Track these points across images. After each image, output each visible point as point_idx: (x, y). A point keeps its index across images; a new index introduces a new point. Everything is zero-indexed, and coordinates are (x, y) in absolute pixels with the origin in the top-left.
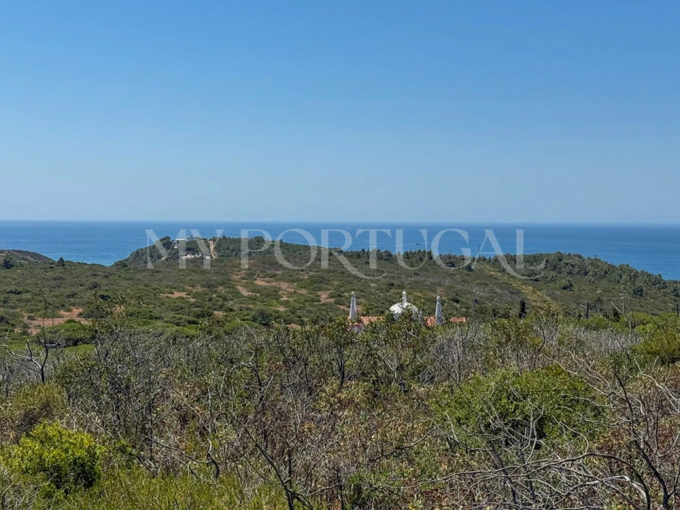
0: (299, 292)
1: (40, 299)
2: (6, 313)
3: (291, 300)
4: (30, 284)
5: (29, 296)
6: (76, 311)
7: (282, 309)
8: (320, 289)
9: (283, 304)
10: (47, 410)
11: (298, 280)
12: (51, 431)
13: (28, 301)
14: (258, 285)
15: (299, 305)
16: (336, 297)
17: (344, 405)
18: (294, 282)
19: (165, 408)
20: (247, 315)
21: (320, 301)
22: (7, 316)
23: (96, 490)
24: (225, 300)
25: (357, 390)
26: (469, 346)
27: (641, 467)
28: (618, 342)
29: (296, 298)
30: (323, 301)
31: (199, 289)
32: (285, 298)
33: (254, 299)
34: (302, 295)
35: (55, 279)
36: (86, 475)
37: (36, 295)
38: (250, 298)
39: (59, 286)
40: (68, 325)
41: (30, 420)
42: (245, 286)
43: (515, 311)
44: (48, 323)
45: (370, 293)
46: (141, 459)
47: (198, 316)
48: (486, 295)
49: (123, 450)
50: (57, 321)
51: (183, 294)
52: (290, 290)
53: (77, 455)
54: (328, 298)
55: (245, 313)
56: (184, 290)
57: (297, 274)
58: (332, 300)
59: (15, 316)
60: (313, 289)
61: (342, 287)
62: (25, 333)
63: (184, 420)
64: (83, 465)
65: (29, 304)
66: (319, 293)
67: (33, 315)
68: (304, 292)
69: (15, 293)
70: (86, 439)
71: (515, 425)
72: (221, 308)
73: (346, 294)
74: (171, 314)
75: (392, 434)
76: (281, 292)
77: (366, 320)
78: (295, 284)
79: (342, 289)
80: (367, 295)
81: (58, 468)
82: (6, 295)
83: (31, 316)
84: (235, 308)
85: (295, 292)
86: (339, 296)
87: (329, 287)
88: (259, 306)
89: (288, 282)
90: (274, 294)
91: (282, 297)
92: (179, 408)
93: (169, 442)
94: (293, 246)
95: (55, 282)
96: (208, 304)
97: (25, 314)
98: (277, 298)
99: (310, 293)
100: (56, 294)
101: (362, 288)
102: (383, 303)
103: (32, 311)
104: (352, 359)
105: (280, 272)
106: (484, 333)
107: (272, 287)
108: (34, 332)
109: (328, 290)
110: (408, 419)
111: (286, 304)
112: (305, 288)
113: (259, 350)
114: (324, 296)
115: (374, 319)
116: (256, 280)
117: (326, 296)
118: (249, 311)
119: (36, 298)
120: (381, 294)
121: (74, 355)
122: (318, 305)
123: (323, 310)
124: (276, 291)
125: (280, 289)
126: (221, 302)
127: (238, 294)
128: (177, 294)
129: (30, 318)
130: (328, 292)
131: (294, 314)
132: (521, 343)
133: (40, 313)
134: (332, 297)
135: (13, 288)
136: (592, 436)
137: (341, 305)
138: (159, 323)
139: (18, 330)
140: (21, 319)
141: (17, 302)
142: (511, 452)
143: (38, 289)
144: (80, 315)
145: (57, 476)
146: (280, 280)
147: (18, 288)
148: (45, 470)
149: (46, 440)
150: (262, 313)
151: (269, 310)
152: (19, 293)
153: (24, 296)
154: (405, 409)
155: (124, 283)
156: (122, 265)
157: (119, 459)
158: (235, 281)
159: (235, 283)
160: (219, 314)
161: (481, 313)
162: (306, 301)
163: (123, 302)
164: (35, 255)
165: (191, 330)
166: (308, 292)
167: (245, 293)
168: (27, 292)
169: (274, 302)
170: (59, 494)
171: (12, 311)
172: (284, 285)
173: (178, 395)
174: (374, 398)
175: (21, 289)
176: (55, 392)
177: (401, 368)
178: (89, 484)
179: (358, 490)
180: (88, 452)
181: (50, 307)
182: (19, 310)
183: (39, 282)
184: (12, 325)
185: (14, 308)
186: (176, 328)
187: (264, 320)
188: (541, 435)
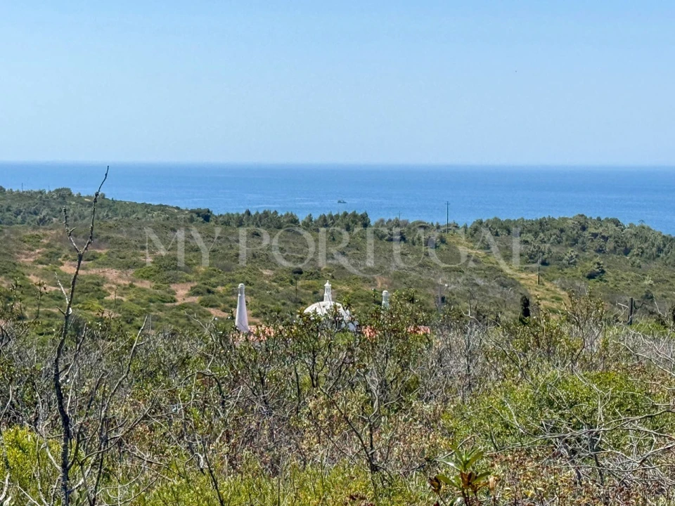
0: (138, 285)
3: (124, 299)
8: (175, 280)
9: (110, 306)
11: (135, 265)
14: (66, 274)
15: (139, 307)
16: (202, 294)
18: (129, 267)
20: (48, 325)
21: (175, 301)
29: (133, 296)
30: (180, 302)
32: (112, 297)
33: (59, 298)
34: (143, 290)
38: (52, 297)
42: (43, 275)
45: (262, 287)
48: (460, 289)
52: (121, 282)
54: (189, 295)
55: (45, 322)
57: (134, 254)
58: (196, 299)
60: (163, 281)
61: (212, 276)
66: (173, 287)
68: (147, 285)
73: (220, 288)
76: (106, 286)
78: (131, 272)
79: (213, 280)
80: (256, 291)
84: (27, 314)
85: (131, 286)
86: (209, 292)
87: (191, 277)
89: (118, 267)
90: (95, 289)
91: (109, 295)
94: (123, 205)
98: (100, 295)
99: (158, 288)
101: (247, 278)
102: (284, 304)
105: (104, 252)
107: (91, 277)
109: (190, 281)
111: (117, 304)
112: (148, 278)
114: (182, 293)
116: (62, 264)
117: (186, 292)
118: (53, 319)
120: (281, 289)
122: (172, 308)
123: (181, 316)
124: (98, 285)
125: (104, 280)
127: (30, 290)
130: (189, 286)
134: (198, 293)
137: (212, 306)
146: (103, 264)
151: (88, 316)
158: (26, 267)
159: (25, 271)
162: (151, 301)
166: (153, 285)
169: (96, 304)
172: (112, 274)
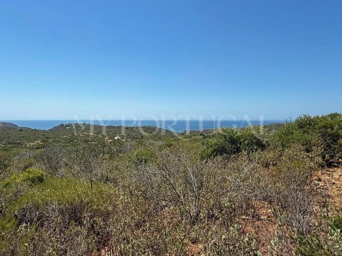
1: (30, 138)
4: (27, 135)
6: (39, 141)
10: (30, 165)
12: (31, 170)
14: (84, 134)
15: (94, 138)
17: (104, 160)
19: (62, 163)
22: (21, 143)
23: (44, 183)
25: (107, 156)
26: (131, 145)
27: (164, 168)
28: (160, 143)
29: (93, 136)
31: (70, 135)
33: (83, 137)
35: (34, 134)
36: (41, 180)
40: (37, 144)
41: (26, 167)
43: (141, 138)
44: (31, 144)
45: (110, 135)
46: (55, 175)
47: (70, 141)
48: (135, 135)
50: (34, 143)
53: (38, 175)
59: (23, 142)
62: (26, 146)
63: (66, 165)
64: (40, 178)
65: (27, 139)
68: (95, 135)
70: (41, 171)
71: (140, 161)
74: (64, 141)
75: (115, 165)
77: (109, 141)
81: (33, 179)
82: (20, 138)
84: (79, 139)
88: (85, 138)
92: (65, 162)
93: (62, 170)
96: (73, 138)
98: (89, 136)
99: (97, 135)
100: (34, 137)
102: (113, 137)
103: (28, 141)
104: (106, 149)
106: (134, 142)
108: (28, 146)
110: (118, 162)
111: (91, 138)
113: (84, 148)
114: (100, 136)
115: (111, 140)
118: (83, 140)
120: (112, 135)
121: (38, 151)
122: (99, 138)
126: (76, 138)
127: (80, 136)
128: (65, 136)
129: (27, 143)
131: (93, 140)
132: (142, 144)
133: (30, 142)
135: (22, 136)
136: (155, 163)
137: (104, 138)
138: (60, 143)
139: (24, 146)
141: (23, 139)
142: (140, 167)
143: (29, 136)
145: (33, 181)
147: (24, 136)
148: (30, 179)
149: (30, 172)
150: (86, 140)
154: (118, 159)
155: (52, 134)
156: (51, 130)
157: (49, 175)
160: (75, 140)
161: (134, 138)
162: (96, 137)
163: (51, 138)
164: (28, 128)
165: (68, 144)
167: (81, 135)
168: (26, 137)
170: (34, 185)
173: (64, 159)
174: (111, 157)
176: (32, 160)
177: (117, 151)
178: (42, 182)
179: (107, 177)
180: (41, 174)
181: (32, 140)
183: (29, 134)
184: (22, 145)
186: (64, 144)
187: (86, 141)
188: (145, 163)
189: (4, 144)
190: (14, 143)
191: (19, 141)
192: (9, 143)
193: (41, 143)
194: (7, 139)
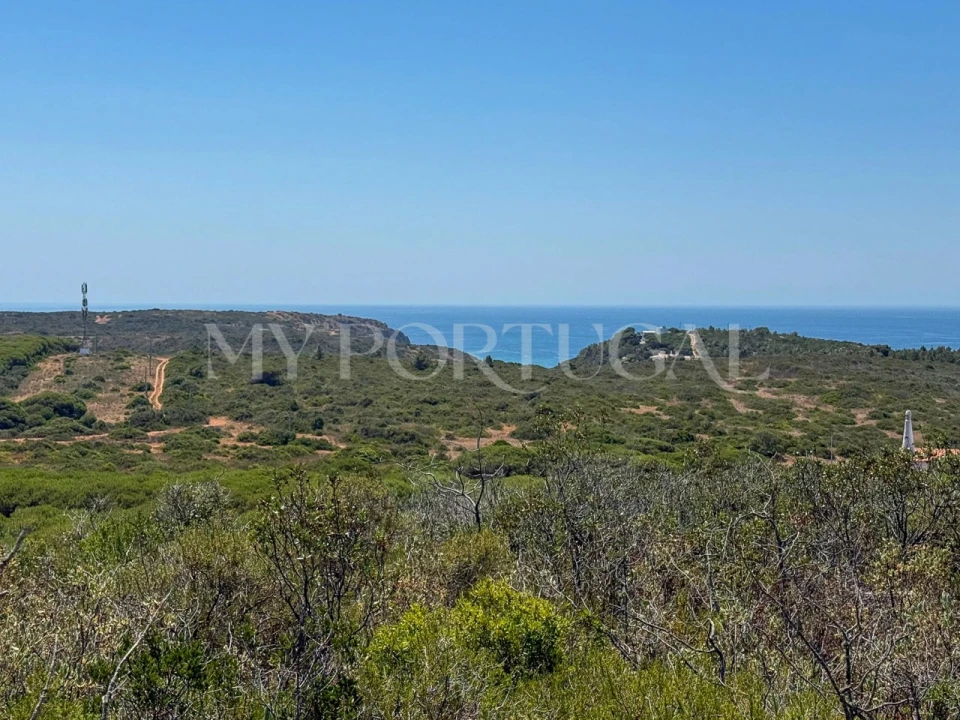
0: (822, 409)
1: (462, 412)
2: (418, 429)
3: (810, 421)
4: (448, 391)
5: (446, 407)
6: (508, 429)
7: (796, 433)
8: (854, 406)
9: (797, 426)
10: (487, 562)
11: (820, 392)
12: (496, 592)
13: (446, 413)
14: (760, 398)
15: (822, 428)
16: (879, 418)
17: (909, 579)
18: (815, 394)
20: (745, 440)
21: (854, 423)
22: (420, 434)
23: (557, 678)
24: (712, 418)
29: (818, 419)
30: (859, 424)
31: (675, 402)
32: (800, 418)
33: (754, 418)
34: (827, 413)
35: (481, 385)
36: (543, 655)
37: (458, 406)
38: (748, 417)
39: (485, 395)
40: (498, 448)
41: (464, 580)
42: (742, 399)
44: (472, 444)
45: (934, 414)
47: (675, 440)
49: (587, 624)
50: (484, 442)
51: (653, 409)
52: (808, 406)
53: (532, 628)
54: (867, 419)
55: (742, 438)
56: (653, 404)
57: (820, 383)
58: (874, 422)
59: (430, 433)
60: (845, 406)
61: (888, 402)
62: (442, 457)
63: (669, 587)
64: (539, 643)
65: (447, 418)
66: (853, 411)
67: (451, 432)
68: (830, 409)
69: (430, 403)
70: (544, 608)
72: (707, 428)
73: (895, 414)
74: (636, 437)
76: (794, 409)
78: (817, 397)
79: (889, 406)
80: (928, 416)
81: (505, 644)
82: (419, 406)
83: (450, 435)
84: (727, 431)
85: (817, 409)
86: (885, 416)
87: (869, 403)
88: (763, 429)
89: (806, 394)
90: (785, 411)
91: (797, 416)
92: (662, 569)
93: (653, 616)
94: (812, 341)
95: (480, 389)
96: (688, 424)
97: (442, 431)
98: (789, 417)
99: (840, 412)
100: (482, 405)
101: (921, 405)
102: (955, 429)
103: (451, 428)
105: (793, 380)
107: (782, 401)
108: (454, 456)
109: (868, 407)
111: (802, 426)
112: (831, 403)
114: (861, 416)
116: (757, 390)
117: (865, 416)
118: (748, 436)
119: (457, 410)
120: (952, 415)
122: (852, 429)
123: (860, 437)
124: (787, 408)
125: (793, 404)
126: (705, 422)
127: (730, 411)
128: (643, 409)
129: (449, 437)
130: (868, 411)
131: (814, 442)
133: (461, 430)
134: (874, 417)
135: (427, 396)
137: (887, 429)
138: (620, 449)
139: (433, 453)
140: (436, 437)
141: (432, 415)
143: (459, 398)
144: (513, 434)
146: (792, 391)
147: (435, 397)
148: (489, 645)
149: (490, 603)
150: (766, 438)
151: (778, 434)
152: (435, 403)
153: (441, 407)
155: (571, 392)
158: (728, 392)
159: (726, 395)
160: (704, 438)
162: (833, 423)
165: (664, 461)
166: (835, 409)
167: (741, 408)
168: (445, 402)
169: (785, 423)
171: (426, 426)
172: (800, 399)
173: (661, 551)
174: (953, 571)
175: (437, 398)
178: (547, 669)
180: (546, 623)
181: (474, 422)
182: (434, 426)
183: (460, 389)
184: (426, 446)
185: (428, 423)
186: (642, 457)
187: (772, 449)
189: (347, 440)
190: (392, 435)
191: (410, 427)
192: (367, 433)
193: (516, 444)
194: (356, 411)
